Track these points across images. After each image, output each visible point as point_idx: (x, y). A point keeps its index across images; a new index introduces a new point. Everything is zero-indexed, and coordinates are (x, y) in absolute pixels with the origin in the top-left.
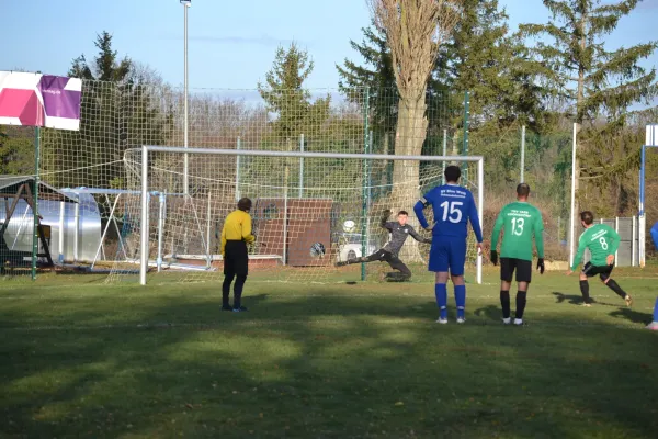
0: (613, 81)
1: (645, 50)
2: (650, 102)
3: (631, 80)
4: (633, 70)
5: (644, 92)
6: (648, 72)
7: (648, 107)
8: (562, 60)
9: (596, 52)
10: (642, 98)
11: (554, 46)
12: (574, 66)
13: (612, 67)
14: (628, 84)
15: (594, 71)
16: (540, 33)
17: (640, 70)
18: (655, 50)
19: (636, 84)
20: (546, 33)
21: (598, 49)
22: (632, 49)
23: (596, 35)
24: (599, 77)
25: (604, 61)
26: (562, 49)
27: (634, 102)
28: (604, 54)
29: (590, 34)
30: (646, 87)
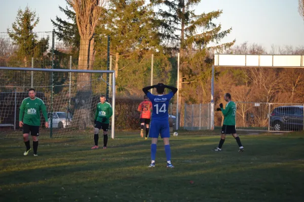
0: (200, 31)
1: (216, 14)
2: (219, 42)
3: (209, 30)
4: (210, 25)
5: (216, 36)
6: (217, 26)
7: (217, 45)
8: (172, 19)
9: (190, 15)
10: (215, 40)
11: (168, 12)
12: (179, 22)
13: (198, 23)
14: (207, 32)
15: (189, 25)
16: (161, 4)
17: (214, 25)
18: (221, 15)
19: (210, 32)
20: (164, 4)
21: (191, 13)
22: (209, 14)
23: (190, 6)
24: (192, 29)
25: (194, 19)
26: (173, 13)
27: (210, 42)
28: (195, 16)
29: (188, 4)
30: (216, 34)
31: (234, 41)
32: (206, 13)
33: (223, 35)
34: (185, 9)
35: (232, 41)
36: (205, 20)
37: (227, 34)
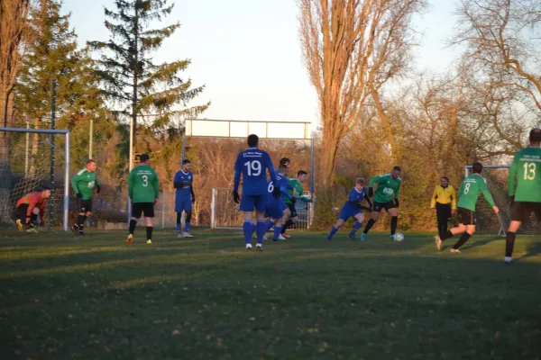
0: (160, 87)
1: (183, 65)
2: (187, 104)
3: (173, 87)
4: (174, 80)
5: (183, 95)
6: (185, 81)
7: (185, 108)
8: (121, 70)
9: (146, 64)
10: (181, 101)
11: (114, 59)
12: (130, 75)
13: (158, 76)
14: (171, 89)
15: (145, 79)
16: (103, 48)
17: (180, 80)
18: (189, 66)
19: (176, 90)
20: (108, 49)
21: (148, 62)
22: (173, 64)
23: (146, 52)
24: (148, 84)
25: (153, 71)
26: (121, 61)
27: (175, 103)
28: (153, 66)
29: (142, 50)
30: (184, 92)
31: (209, 104)
32: (169, 62)
33: (193, 94)
34: (139, 56)
35: (205, 104)
36: (168, 72)
37: (199, 93)
